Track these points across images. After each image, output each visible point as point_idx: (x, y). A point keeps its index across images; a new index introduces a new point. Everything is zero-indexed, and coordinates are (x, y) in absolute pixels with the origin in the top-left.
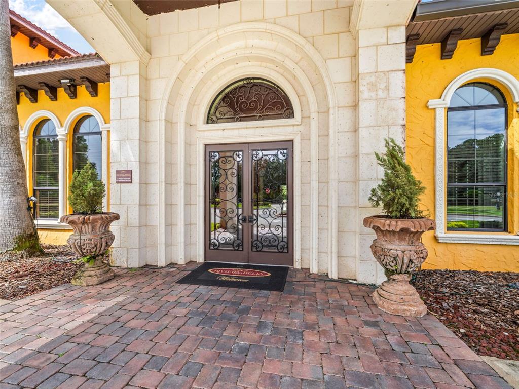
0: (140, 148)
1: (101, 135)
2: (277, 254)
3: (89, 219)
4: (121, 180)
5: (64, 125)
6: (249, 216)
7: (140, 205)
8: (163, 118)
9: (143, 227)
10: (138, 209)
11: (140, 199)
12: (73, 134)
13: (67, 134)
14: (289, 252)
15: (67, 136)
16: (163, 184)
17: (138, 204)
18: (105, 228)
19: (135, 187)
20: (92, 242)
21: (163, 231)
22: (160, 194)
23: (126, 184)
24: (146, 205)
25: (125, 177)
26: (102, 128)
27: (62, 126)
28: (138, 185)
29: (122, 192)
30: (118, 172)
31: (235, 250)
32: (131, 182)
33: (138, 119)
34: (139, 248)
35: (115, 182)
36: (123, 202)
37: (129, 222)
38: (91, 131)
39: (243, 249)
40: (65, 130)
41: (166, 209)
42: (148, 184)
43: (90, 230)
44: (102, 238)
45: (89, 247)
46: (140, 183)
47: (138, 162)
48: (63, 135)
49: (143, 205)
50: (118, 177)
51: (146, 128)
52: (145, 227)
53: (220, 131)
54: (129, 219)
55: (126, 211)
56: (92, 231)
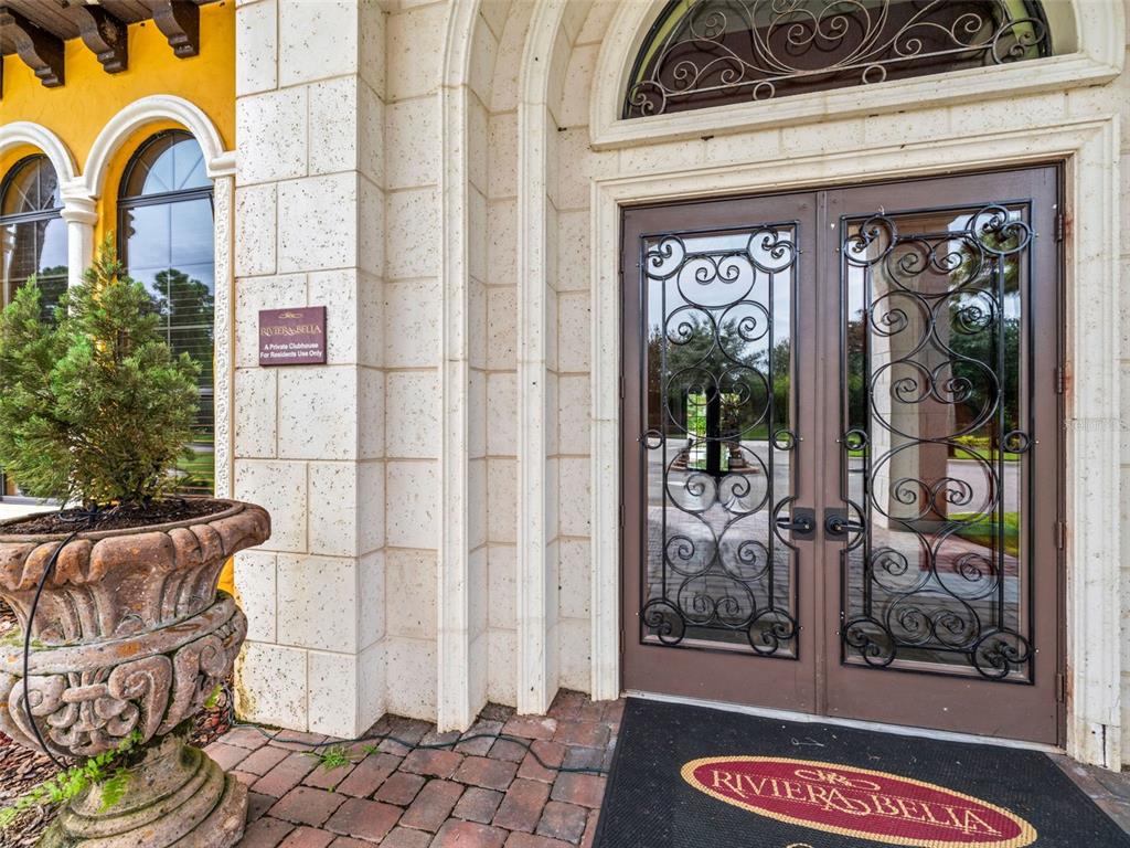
0: (359, 209)
1: (211, 197)
2: (969, 685)
3: (83, 562)
4: (280, 351)
5: (85, 170)
6: (826, 511)
7: (360, 461)
8: (460, 78)
9: (373, 557)
10: (352, 480)
11: (361, 435)
12: (119, 203)
13: (96, 199)
14: (1038, 679)
15: (96, 207)
16: (461, 368)
17: (353, 455)
18: (195, 588)
19: (338, 383)
20: (112, 688)
21: (460, 573)
22: (448, 412)
23: (300, 371)
24: (385, 460)
25: (295, 339)
26: (214, 168)
27: (78, 171)
28: (351, 375)
29: (283, 402)
30: (268, 318)
31: (760, 654)
32: (324, 362)
33: (354, 81)
34: (359, 652)
35: (256, 361)
36: (287, 449)
37: (313, 535)
38: (177, 189)
39: (797, 651)
40: (88, 186)
41: (471, 477)
42: (391, 370)
43: (103, 617)
44: (170, 654)
45: (93, 717)
46: (362, 366)
47: (353, 272)
48: (81, 202)
49: (374, 460)
50: (270, 340)
51: (384, 129)
52: (380, 555)
53: (693, 144)
54: (315, 523)
55: (303, 488)
56: (118, 617)
